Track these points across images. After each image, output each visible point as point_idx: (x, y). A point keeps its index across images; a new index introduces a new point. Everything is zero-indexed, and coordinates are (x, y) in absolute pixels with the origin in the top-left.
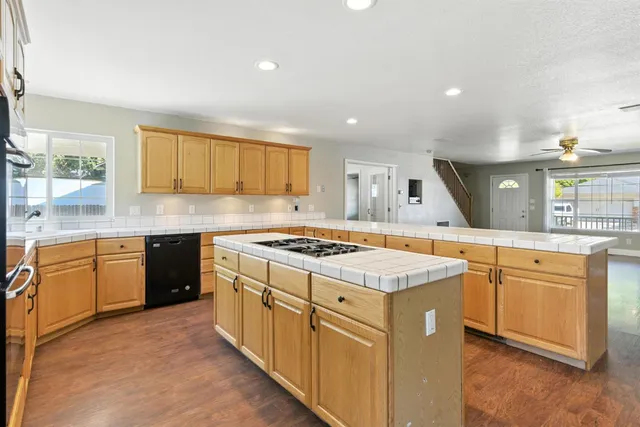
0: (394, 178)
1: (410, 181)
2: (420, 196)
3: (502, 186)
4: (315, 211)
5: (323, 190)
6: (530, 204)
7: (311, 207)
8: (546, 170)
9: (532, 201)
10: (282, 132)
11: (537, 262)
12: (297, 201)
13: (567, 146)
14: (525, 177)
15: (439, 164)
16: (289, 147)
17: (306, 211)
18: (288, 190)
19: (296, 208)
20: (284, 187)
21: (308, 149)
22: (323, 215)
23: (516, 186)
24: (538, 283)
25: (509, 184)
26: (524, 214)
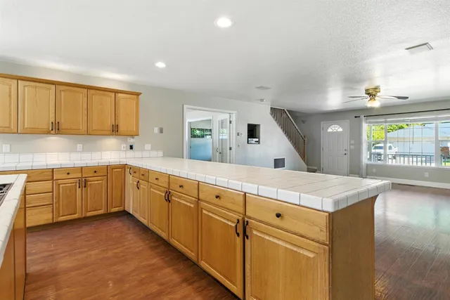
0: (234, 122)
1: (249, 125)
2: (259, 138)
3: (330, 130)
4: (152, 149)
5: (161, 131)
6: (351, 144)
7: (148, 147)
8: (362, 117)
9: (353, 142)
10: (112, 78)
11: (278, 216)
12: (131, 141)
13: (371, 94)
14: (347, 123)
15: (275, 112)
16: (116, 92)
17: (143, 150)
18: (115, 130)
19: (131, 147)
20: (110, 128)
21: (138, 94)
22: (161, 154)
23: (341, 130)
24: (280, 243)
25: (335, 128)
26: (346, 152)
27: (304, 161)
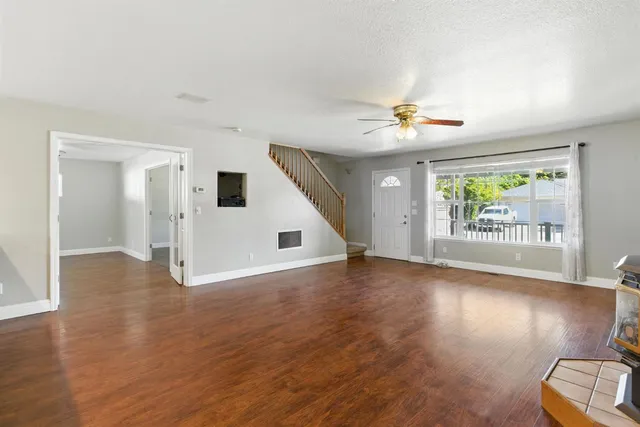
0: (186, 168)
3: (384, 184)
6: (412, 207)
8: (427, 162)
9: (414, 203)
14: (407, 172)
23: (398, 184)
25: (391, 181)
26: (406, 220)
27: (342, 235)
